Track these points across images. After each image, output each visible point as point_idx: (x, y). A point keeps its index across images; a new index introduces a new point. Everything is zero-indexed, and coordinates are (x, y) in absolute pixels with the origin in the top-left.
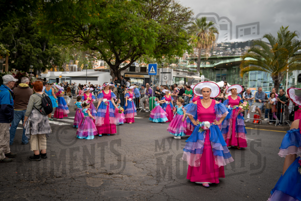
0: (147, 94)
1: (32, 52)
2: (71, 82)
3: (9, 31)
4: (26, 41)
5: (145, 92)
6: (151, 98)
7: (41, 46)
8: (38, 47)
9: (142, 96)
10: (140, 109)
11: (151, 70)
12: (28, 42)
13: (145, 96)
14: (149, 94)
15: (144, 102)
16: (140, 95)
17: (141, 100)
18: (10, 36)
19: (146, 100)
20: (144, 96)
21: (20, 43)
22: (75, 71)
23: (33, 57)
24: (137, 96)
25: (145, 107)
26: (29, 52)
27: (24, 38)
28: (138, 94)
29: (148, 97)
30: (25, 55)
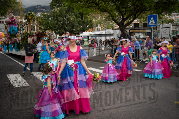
0: (146, 46)
1: (75, 21)
2: (96, 38)
3: (62, 9)
4: (72, 15)
5: (145, 44)
6: (150, 50)
7: (80, 17)
8: (79, 18)
9: (142, 48)
10: (140, 60)
11: (151, 22)
12: (73, 15)
13: (145, 48)
14: (148, 45)
15: (144, 54)
16: (140, 47)
17: (141, 52)
18: (63, 12)
19: (146, 52)
20: (143, 48)
21: (69, 16)
22: (100, 30)
23: (76, 24)
24: (137, 48)
25: (145, 58)
26: (73, 21)
27: (71, 13)
28: (138, 46)
29: (147, 49)
30: (71, 23)
